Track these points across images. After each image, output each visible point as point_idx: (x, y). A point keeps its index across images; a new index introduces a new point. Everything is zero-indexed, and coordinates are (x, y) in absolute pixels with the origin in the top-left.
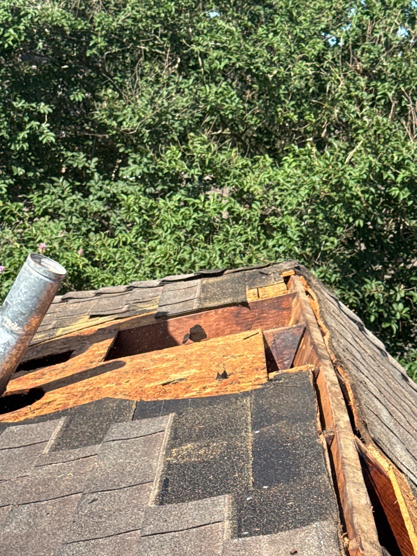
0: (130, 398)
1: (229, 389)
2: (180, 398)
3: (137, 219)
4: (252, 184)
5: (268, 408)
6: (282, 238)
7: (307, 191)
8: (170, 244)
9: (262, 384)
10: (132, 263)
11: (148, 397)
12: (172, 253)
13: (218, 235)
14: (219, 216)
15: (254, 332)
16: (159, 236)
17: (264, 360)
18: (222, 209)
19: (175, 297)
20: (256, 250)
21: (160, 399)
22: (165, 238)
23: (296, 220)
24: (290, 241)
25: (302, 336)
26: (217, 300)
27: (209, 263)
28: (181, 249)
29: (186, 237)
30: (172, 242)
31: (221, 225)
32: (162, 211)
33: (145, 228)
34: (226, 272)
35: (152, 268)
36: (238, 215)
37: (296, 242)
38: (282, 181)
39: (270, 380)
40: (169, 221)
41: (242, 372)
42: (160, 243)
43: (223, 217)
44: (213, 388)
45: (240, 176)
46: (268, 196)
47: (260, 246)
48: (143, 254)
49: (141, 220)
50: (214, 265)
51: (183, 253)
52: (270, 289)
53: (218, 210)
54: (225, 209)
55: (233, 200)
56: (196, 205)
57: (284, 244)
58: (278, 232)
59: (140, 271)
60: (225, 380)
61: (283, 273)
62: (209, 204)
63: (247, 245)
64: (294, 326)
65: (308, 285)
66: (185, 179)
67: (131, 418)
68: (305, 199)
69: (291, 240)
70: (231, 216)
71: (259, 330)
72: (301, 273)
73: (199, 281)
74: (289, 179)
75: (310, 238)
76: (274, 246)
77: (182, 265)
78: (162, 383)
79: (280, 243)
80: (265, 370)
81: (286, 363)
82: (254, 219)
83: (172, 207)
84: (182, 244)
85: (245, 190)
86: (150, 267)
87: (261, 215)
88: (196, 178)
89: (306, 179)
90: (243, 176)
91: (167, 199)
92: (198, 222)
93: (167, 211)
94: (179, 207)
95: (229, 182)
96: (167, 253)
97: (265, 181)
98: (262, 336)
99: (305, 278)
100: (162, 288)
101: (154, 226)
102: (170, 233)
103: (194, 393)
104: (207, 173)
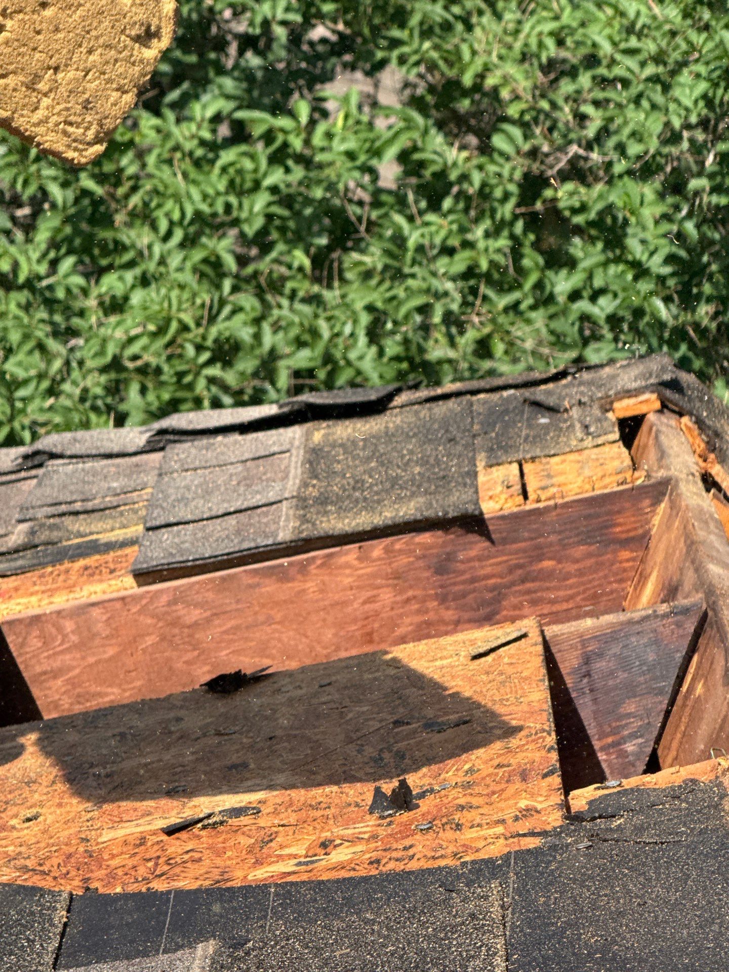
0: (46, 883)
1: (418, 849)
2: (237, 884)
3: (55, 191)
4: (494, 58)
5: (569, 924)
6: (605, 264)
7: (703, 86)
8: (182, 287)
9: (544, 834)
10: (37, 355)
11: (112, 877)
12: (187, 318)
13: (363, 252)
14: (367, 178)
15: (510, 631)
16: (140, 254)
17: (551, 739)
18: (377, 153)
19: (207, 493)
20: (506, 310)
21: (159, 886)
22: (162, 262)
23: (661, 196)
24: (636, 278)
25: (693, 649)
26: (370, 505)
27: (328, 359)
28: (222, 303)
29: (242, 261)
30: (187, 277)
31: (374, 215)
32: (151, 160)
33: (84, 226)
34: (398, 400)
35: (113, 375)
36: (441, 175)
37: (661, 280)
38: (606, 48)
39: (573, 818)
40: (177, 197)
41: (468, 786)
42: (144, 281)
43: (382, 184)
44: (359, 848)
45: (447, 27)
46: (554, 105)
47: (524, 295)
48: (76, 321)
49: (70, 194)
50: (349, 363)
51: (228, 318)
52: (566, 467)
53: (362, 158)
54: (392, 152)
55: (419, 119)
56: (280, 138)
57: (614, 287)
58: (593, 240)
59: (67, 387)
60: (404, 817)
61: (616, 405)
62: (329, 136)
63: (474, 291)
64: (664, 608)
65: (713, 450)
66: (237, 36)
67: (49, 959)
68: (693, 119)
69: (641, 271)
70: (414, 181)
71: (528, 624)
72: (684, 403)
73: (295, 433)
74: (633, 42)
75: (714, 267)
76: (575, 296)
77: (227, 364)
78: (163, 824)
79: (598, 283)
80: (556, 780)
81: (630, 747)
82: (498, 193)
83: (188, 146)
84: (227, 284)
85: (467, 80)
86: (104, 370)
87: (526, 176)
88: (280, 32)
89: (698, 39)
90: (459, 27)
91: (170, 116)
92: (287, 201)
93: (170, 162)
94: (214, 147)
95: (405, 49)
96: (168, 320)
97: (541, 45)
98: (540, 649)
99: (700, 423)
100: (156, 457)
101: (120, 218)
102: (182, 245)
103: (288, 866)
104: (321, 16)
